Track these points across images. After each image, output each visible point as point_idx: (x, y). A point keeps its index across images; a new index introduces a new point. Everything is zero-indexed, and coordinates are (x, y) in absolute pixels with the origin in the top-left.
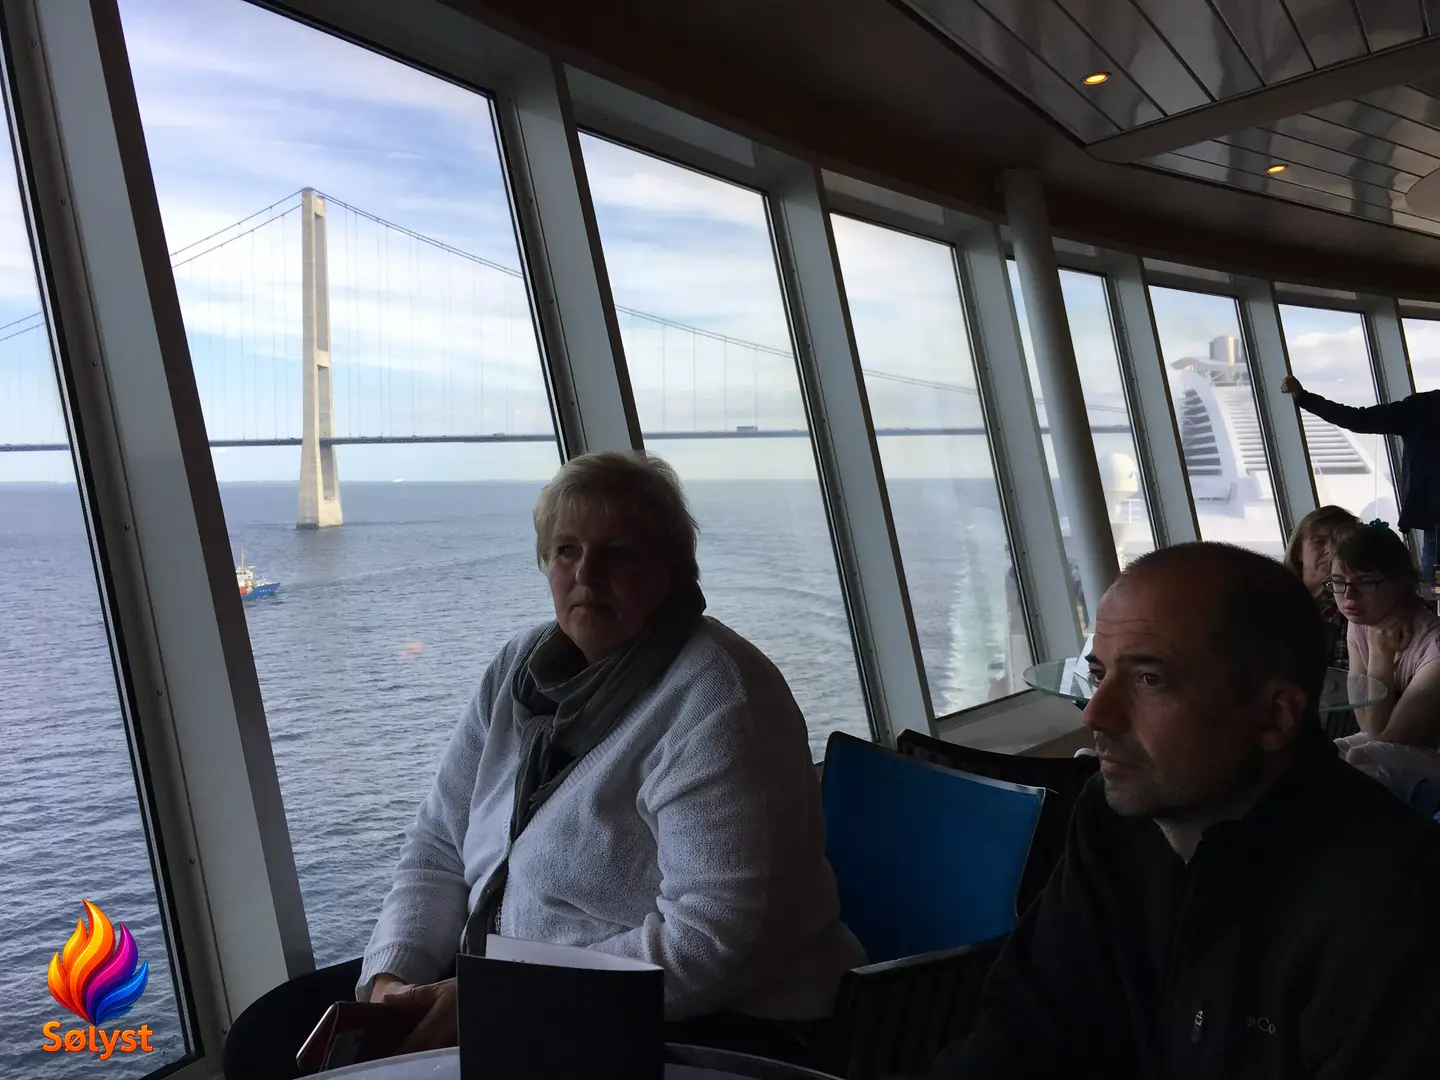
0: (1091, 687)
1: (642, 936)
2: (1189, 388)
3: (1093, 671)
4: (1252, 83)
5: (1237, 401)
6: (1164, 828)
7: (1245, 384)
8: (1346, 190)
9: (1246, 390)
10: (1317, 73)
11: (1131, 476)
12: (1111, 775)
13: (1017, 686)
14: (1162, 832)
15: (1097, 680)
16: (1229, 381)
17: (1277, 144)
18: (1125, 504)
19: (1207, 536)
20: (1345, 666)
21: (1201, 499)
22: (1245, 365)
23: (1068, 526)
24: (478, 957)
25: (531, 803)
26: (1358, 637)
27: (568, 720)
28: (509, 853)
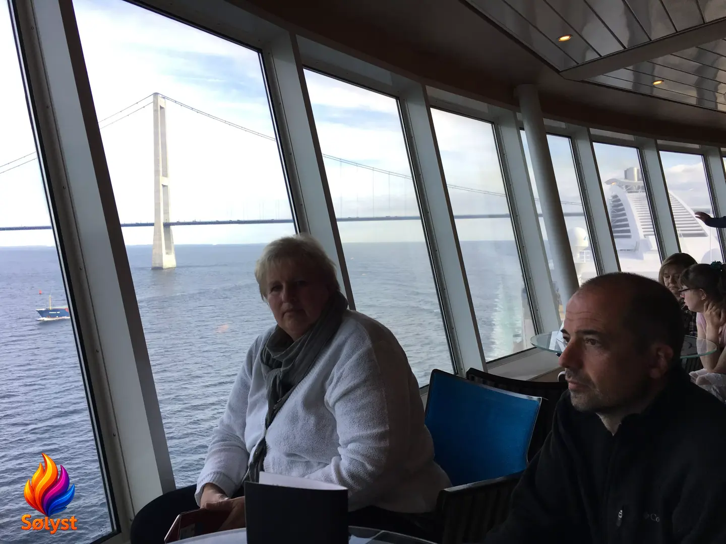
1: (331, 469)
2: (614, 194)
4: (645, 39)
5: (639, 200)
6: (601, 417)
7: (643, 192)
8: (694, 93)
9: (644, 194)
10: (677, 34)
11: (585, 239)
13: (527, 346)
14: (600, 419)
15: (566, 342)
16: (635, 190)
17: (658, 70)
18: (581, 253)
20: (695, 335)
21: (621, 250)
22: (643, 182)
23: (553, 264)
24: (255, 483)
25: (275, 410)
26: (701, 318)
27: (288, 368)
28: (265, 434)
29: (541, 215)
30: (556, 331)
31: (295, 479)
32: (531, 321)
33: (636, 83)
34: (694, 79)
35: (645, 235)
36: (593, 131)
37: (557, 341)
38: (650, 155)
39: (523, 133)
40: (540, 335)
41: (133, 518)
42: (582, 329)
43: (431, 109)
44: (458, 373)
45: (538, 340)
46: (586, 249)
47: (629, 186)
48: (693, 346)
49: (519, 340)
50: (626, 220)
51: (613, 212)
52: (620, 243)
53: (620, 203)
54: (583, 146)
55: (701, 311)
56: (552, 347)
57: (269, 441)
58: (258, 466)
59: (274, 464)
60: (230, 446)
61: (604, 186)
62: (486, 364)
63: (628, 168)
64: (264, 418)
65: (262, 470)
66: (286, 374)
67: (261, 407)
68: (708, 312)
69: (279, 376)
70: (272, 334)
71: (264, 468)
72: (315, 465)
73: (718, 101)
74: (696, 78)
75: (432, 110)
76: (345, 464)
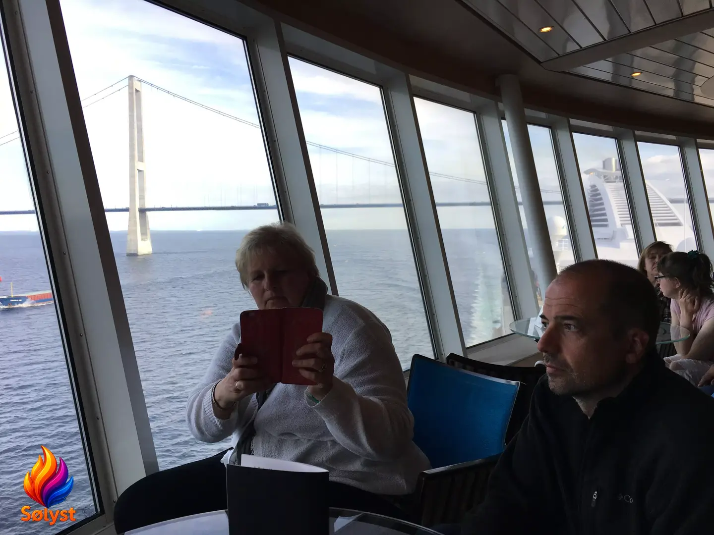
2: (593, 184)
3: (543, 323)
4: (624, 32)
5: (616, 190)
6: (578, 401)
8: (671, 85)
9: (621, 184)
10: (656, 26)
11: (563, 228)
12: (551, 374)
13: (506, 331)
14: (577, 403)
15: (545, 327)
16: (612, 180)
17: (637, 62)
18: (560, 241)
20: (669, 321)
21: (599, 239)
22: (620, 172)
23: (532, 253)
24: (236, 465)
26: (676, 305)
29: (521, 204)
30: (535, 317)
32: (510, 307)
33: (615, 74)
34: (671, 71)
35: (622, 225)
36: (574, 122)
37: (536, 327)
38: (628, 145)
39: (504, 122)
40: (519, 321)
42: (560, 314)
44: (438, 359)
45: (517, 326)
46: (565, 237)
47: (607, 176)
48: (667, 332)
50: (604, 209)
51: (590, 201)
52: (598, 232)
53: (598, 192)
54: (563, 135)
55: (676, 298)
56: (530, 333)
61: (583, 175)
62: (465, 349)
63: (606, 158)
68: (682, 300)
73: (694, 93)
74: (674, 69)
75: (415, 99)
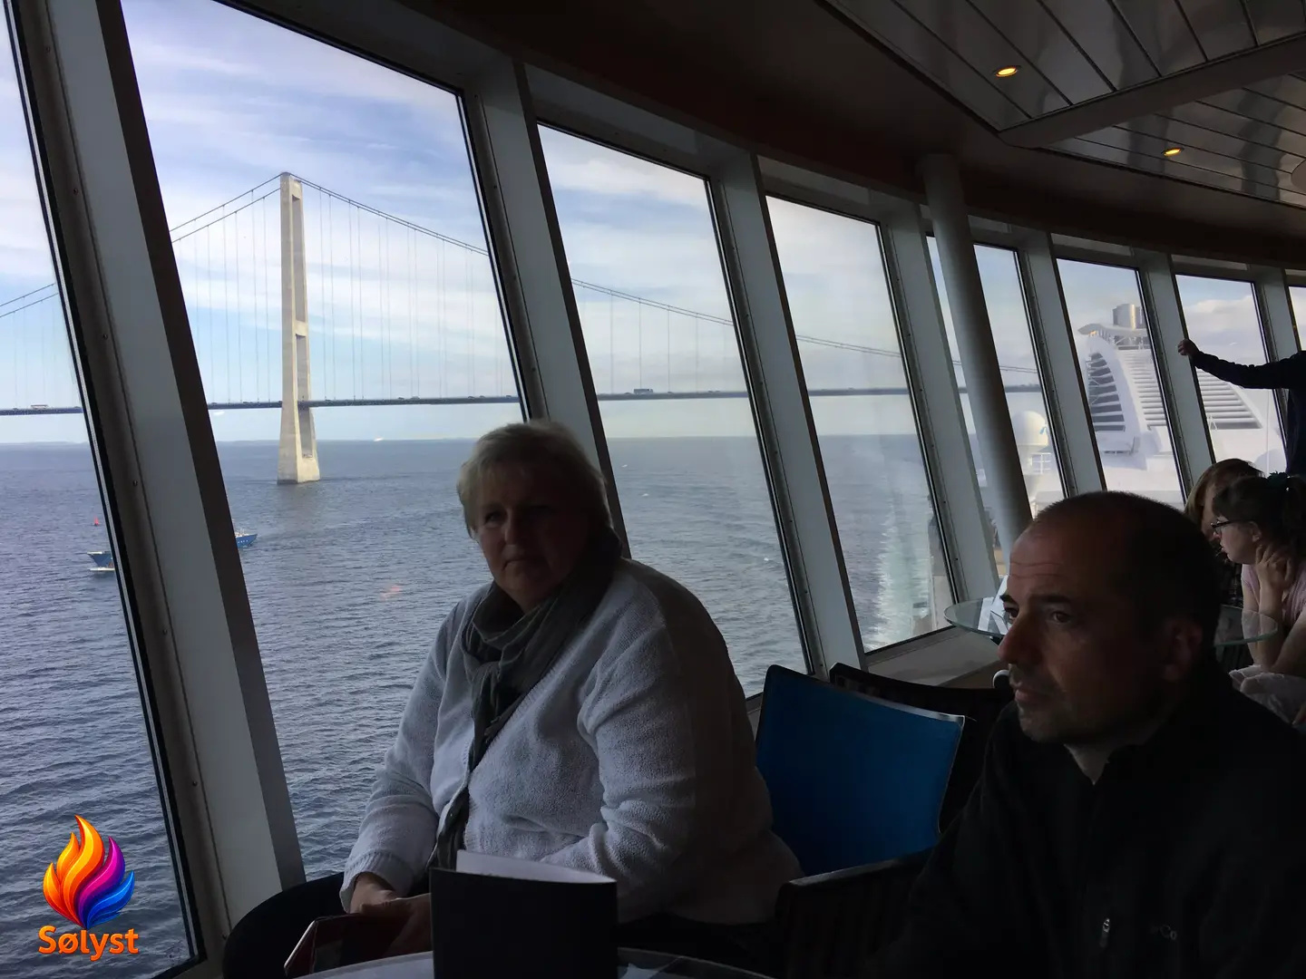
0: (1006, 624)
1: (588, 845)
2: (1094, 351)
3: (1007, 609)
4: (1150, 75)
5: (1138, 362)
6: (1073, 752)
7: (1146, 348)
8: (1237, 171)
9: (1147, 353)
10: (1208, 65)
11: (1042, 432)
12: (1024, 704)
13: (939, 623)
14: (1071, 755)
15: (1011, 617)
16: (1131, 344)
17: (1173, 130)
18: (1035, 457)
19: (1112, 486)
20: (1240, 603)
21: (1107, 452)
22: (1146, 329)
23: (984, 478)
24: (449, 870)
25: (486, 737)
26: (1251, 576)
27: (511, 661)
28: (469, 781)
29: (964, 390)
30: (990, 597)
31: (521, 864)
32: (946, 578)
33: (1135, 152)
34: (1238, 145)
35: (1149, 426)
36: (1058, 239)
37: (992, 613)
38: (1159, 282)
39: (931, 242)
40: (962, 604)
41: (228, 933)
42: (1041, 593)
43: (767, 197)
45: (958, 614)
46: (1045, 450)
47: (1121, 338)
48: (1235, 623)
49: (923, 612)
50: (1116, 398)
51: (1092, 383)
52: (1105, 440)
53: (1105, 367)
54: (1039, 264)
55: (1251, 562)
56: (983, 627)
57: (474, 794)
58: (454, 837)
59: (482, 838)
60: (406, 803)
61: (1077, 338)
62: (865, 656)
63: (1119, 304)
64: (467, 752)
65: (462, 847)
66: (508, 674)
67: (461, 733)
68: (1263, 564)
69: (496, 677)
70: (483, 600)
71: (466, 843)
72: (558, 838)
73: (1280, 186)
74: (1243, 142)
75: (769, 199)
76: (613, 837)
